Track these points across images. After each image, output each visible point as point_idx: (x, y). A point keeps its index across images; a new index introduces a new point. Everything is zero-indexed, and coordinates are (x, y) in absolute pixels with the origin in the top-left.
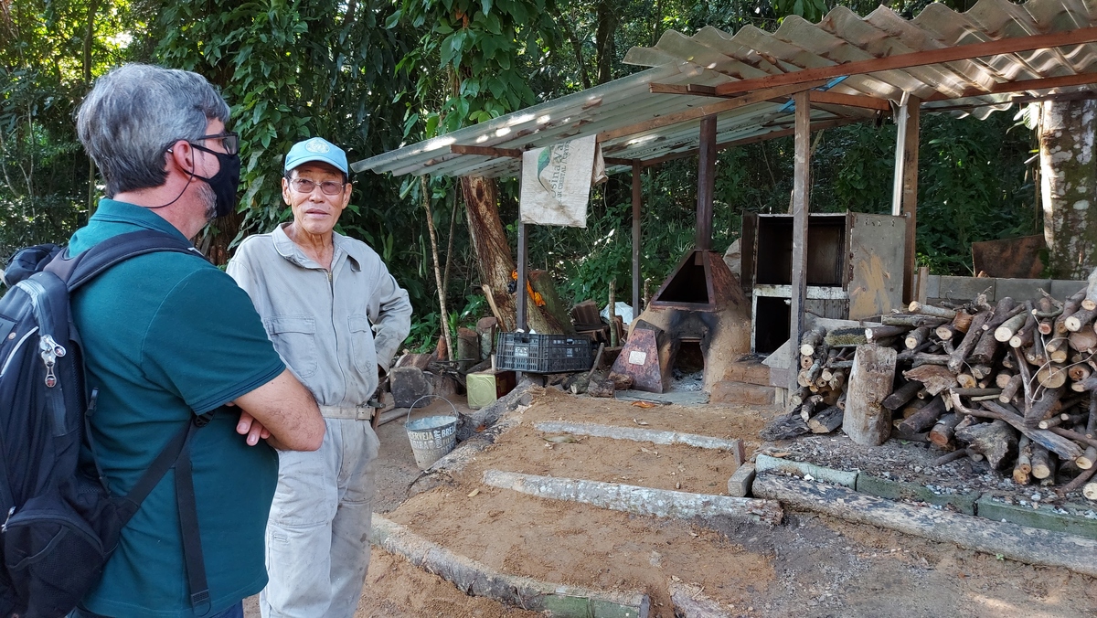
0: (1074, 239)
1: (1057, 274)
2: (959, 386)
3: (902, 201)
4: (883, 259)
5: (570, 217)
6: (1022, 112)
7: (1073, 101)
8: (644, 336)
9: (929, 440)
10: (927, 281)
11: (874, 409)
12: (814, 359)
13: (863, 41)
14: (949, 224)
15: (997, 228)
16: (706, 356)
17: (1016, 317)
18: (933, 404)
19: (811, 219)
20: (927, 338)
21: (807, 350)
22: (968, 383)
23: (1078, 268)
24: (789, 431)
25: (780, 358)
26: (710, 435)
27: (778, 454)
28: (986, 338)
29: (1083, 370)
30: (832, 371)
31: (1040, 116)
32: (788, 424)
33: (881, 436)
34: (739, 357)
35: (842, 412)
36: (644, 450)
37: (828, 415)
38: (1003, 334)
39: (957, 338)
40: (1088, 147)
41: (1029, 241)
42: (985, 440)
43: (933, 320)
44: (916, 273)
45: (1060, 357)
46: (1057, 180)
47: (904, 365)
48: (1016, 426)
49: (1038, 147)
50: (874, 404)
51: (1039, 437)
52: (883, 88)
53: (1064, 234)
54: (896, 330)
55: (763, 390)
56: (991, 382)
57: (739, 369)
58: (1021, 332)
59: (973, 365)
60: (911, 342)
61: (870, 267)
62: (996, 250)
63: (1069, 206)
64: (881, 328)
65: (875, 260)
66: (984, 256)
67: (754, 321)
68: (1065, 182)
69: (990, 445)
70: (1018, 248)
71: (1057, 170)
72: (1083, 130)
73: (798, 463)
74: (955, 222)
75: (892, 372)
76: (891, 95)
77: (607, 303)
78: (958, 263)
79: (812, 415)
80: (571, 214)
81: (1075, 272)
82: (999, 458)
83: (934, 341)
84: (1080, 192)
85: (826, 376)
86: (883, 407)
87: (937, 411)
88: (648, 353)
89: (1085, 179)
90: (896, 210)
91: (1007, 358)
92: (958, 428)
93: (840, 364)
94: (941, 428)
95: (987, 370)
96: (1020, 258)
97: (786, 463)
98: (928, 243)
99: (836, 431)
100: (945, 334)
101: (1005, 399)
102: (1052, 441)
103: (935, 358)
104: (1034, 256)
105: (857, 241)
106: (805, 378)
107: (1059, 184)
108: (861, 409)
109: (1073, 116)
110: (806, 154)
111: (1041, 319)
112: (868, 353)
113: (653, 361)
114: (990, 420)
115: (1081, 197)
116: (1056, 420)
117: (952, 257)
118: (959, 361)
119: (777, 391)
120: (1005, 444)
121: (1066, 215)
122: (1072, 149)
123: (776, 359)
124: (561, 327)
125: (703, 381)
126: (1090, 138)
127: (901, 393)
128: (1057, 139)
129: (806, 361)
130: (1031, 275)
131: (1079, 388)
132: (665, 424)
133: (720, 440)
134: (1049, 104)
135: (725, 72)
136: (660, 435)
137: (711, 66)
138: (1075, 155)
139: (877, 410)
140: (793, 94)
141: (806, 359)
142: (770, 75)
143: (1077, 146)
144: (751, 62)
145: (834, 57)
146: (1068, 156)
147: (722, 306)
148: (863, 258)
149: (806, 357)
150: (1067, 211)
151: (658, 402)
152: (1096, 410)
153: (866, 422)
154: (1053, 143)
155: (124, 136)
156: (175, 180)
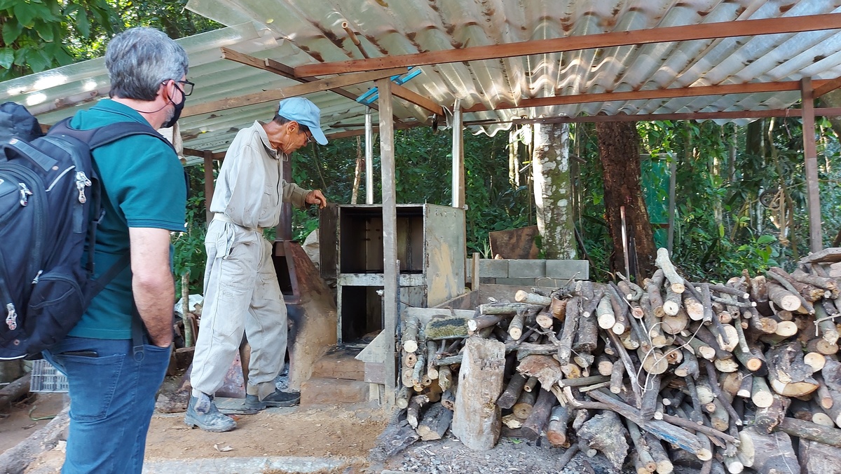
0: (559, 229)
1: (550, 255)
2: (565, 376)
3: (459, 195)
4: (450, 246)
6: (518, 132)
7: (555, 124)
11: (487, 410)
12: (419, 355)
13: (454, 22)
17: (604, 301)
18: (543, 398)
19: (398, 209)
20: (527, 327)
21: (410, 345)
22: (573, 372)
23: (562, 250)
24: (400, 444)
25: (375, 351)
26: (308, 454)
28: (587, 326)
29: (677, 352)
30: (438, 368)
31: (532, 136)
32: (398, 437)
34: (326, 350)
37: (435, 417)
38: (605, 321)
40: (565, 160)
41: (527, 231)
42: (604, 436)
43: (531, 308)
45: (660, 342)
46: (546, 184)
47: (512, 357)
50: (488, 405)
51: (656, 429)
52: (437, 92)
53: (552, 225)
54: (494, 319)
55: (355, 387)
57: (327, 364)
58: (622, 318)
59: (578, 354)
60: (515, 332)
61: (441, 254)
62: (506, 238)
63: (554, 203)
65: (444, 247)
66: (498, 243)
67: (339, 311)
68: (552, 185)
69: (609, 441)
70: (521, 236)
71: (546, 176)
72: (561, 146)
75: (503, 368)
76: (444, 104)
77: (181, 297)
79: (420, 420)
81: (560, 253)
83: (535, 329)
84: (562, 193)
85: (432, 374)
86: (497, 407)
87: (551, 405)
89: (564, 183)
90: (456, 202)
91: (608, 344)
93: (448, 360)
94: (557, 425)
95: (591, 359)
96: (523, 244)
99: (447, 435)
100: (545, 322)
101: (614, 389)
103: (539, 348)
104: (532, 242)
105: (430, 230)
106: (411, 379)
107: (547, 187)
108: (475, 411)
109: (556, 136)
110: (391, 142)
114: (601, 412)
115: (562, 197)
116: (662, 407)
117: (468, 244)
118: (568, 350)
119: (371, 386)
120: (624, 438)
121: (552, 210)
122: (555, 160)
123: (370, 353)
125: (289, 375)
126: (566, 153)
127: (512, 389)
128: (546, 153)
129: (410, 359)
130: (530, 256)
131: (680, 372)
132: (253, 445)
133: (320, 460)
134: (537, 126)
135: (305, 49)
136: (249, 463)
137: (291, 37)
138: (558, 165)
139: (491, 411)
140: (375, 81)
141: (410, 356)
142: (350, 59)
143: (559, 158)
144: (335, 38)
145: (418, 42)
146: (553, 165)
147: (307, 297)
148: (436, 246)
149: (410, 354)
150: (553, 207)
151: (242, 412)
152: (697, 395)
153: (481, 426)
154: (543, 155)
155: (145, 67)
156: (159, 100)
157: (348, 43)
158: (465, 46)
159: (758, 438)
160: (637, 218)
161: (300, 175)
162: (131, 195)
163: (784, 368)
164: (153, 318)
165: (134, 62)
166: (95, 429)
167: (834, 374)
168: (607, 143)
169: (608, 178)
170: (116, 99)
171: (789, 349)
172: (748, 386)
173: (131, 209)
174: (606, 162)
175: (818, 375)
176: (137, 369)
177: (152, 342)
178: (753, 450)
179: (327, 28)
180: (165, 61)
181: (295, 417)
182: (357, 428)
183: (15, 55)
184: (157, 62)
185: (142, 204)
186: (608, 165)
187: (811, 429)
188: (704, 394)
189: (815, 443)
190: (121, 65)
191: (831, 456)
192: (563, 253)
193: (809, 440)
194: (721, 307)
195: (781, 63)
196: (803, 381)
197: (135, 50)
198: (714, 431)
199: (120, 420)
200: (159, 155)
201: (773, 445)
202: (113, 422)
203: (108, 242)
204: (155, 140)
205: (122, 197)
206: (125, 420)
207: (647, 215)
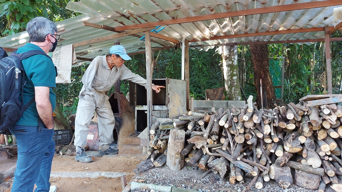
0: (233, 88)
1: (229, 99)
2: (208, 144)
3: (185, 76)
4: (179, 95)
5: (63, 79)
6: (217, 49)
7: (231, 46)
8: (93, 128)
9: (198, 166)
10: (194, 103)
11: (177, 156)
12: (155, 135)
13: (167, 10)
14: (198, 84)
15: (211, 86)
16: (118, 134)
17: (225, 116)
18: (199, 152)
19: (153, 80)
20: (195, 125)
21: (152, 132)
22: (211, 142)
24: (145, 168)
25: (144, 134)
26: (115, 171)
27: (140, 181)
28: (216, 125)
29: (250, 135)
30: (162, 140)
31: (223, 51)
32: (145, 165)
33: (181, 166)
34: (131, 134)
35: (166, 156)
36: (85, 182)
37: (161, 158)
38: (222, 123)
39: (206, 125)
40: (236, 60)
41: (221, 89)
42: (218, 166)
43: (197, 118)
44: (190, 99)
45: (242, 131)
47: (188, 137)
48: (229, 160)
49: (222, 60)
50: (177, 154)
51: (237, 164)
52: (176, 35)
53: (231, 87)
54: (184, 122)
55: (138, 147)
56: (218, 141)
57: (129, 139)
58: (228, 122)
59: (212, 135)
60: (190, 127)
61: (175, 98)
62: (212, 92)
63: (232, 78)
64: (179, 122)
65: (177, 95)
66: (209, 94)
67: (136, 119)
68: (230, 71)
69: (220, 168)
70: (218, 91)
71: (228, 67)
72: (234, 55)
73: (148, 184)
74: (200, 83)
75: (183, 140)
76: (179, 39)
78: (201, 96)
79: (155, 159)
80: (64, 78)
82: (224, 174)
83: (198, 126)
84: (234, 74)
85: (160, 142)
86: (181, 155)
87: (200, 155)
88: (95, 135)
89: (235, 70)
90: (183, 78)
91: (223, 132)
92: (208, 162)
93: (164, 137)
94: (202, 162)
95: (217, 137)
96: (219, 94)
97: (143, 185)
98: (193, 90)
99: (164, 165)
100: (201, 123)
101: (224, 149)
102: (243, 165)
103: (199, 133)
104: (223, 94)
105: (170, 89)
106: (152, 144)
107: (228, 71)
108: (173, 156)
109: (232, 50)
110: (150, 55)
111: (234, 116)
112: (174, 133)
113: (96, 138)
114: (219, 157)
115: (235, 75)
116: (242, 156)
117: (200, 94)
118: (207, 134)
119: (144, 147)
120: (226, 167)
121: (231, 81)
122: (232, 60)
123: (143, 135)
124: (63, 125)
126: (236, 57)
127: (187, 148)
128: (228, 57)
129: (152, 137)
130: (222, 99)
131: (249, 143)
132: (96, 168)
133: (119, 173)
134: (224, 47)
135: (116, 21)
136: (93, 174)
137: (109, 17)
138: (232, 62)
139: (179, 156)
140: (144, 32)
141: (152, 136)
142: (135, 24)
143: (233, 60)
144: (126, 17)
145: (157, 17)
146: (231, 63)
147: (124, 114)
148: (173, 95)
149: (152, 135)
150: (231, 79)
151: (97, 156)
152: (256, 151)
153: (175, 161)
154: (226, 58)
155: (39, 30)
156: (46, 41)
157: (131, 18)
158: (177, 18)
159: (277, 168)
160: (267, 84)
161: (135, 67)
162: (34, 75)
163: (289, 142)
164: (44, 118)
165: (36, 29)
166: (25, 157)
167: (309, 144)
168: (255, 53)
169: (255, 67)
170: (31, 43)
171: (293, 134)
172: (274, 148)
173: (34, 80)
174: (254, 61)
175: (303, 145)
176: (40, 137)
177: (46, 127)
178: (274, 173)
179: (121, 13)
180: (47, 27)
181: (115, 158)
182: (136, 163)
183: (20, 25)
184: (43, 28)
185: (38, 78)
186: (255, 62)
187: (298, 166)
188: (259, 151)
189: (300, 171)
190: (31, 30)
191: (305, 176)
192: (235, 98)
193: (298, 170)
194: (266, 118)
195: (311, 20)
196: (296, 147)
197: (36, 25)
198: (260, 165)
199: (34, 154)
200: (44, 61)
201: (283, 171)
202: (32, 155)
203: (29, 92)
204: (43, 56)
205: (31, 76)
206: (37, 154)
207: (272, 82)
